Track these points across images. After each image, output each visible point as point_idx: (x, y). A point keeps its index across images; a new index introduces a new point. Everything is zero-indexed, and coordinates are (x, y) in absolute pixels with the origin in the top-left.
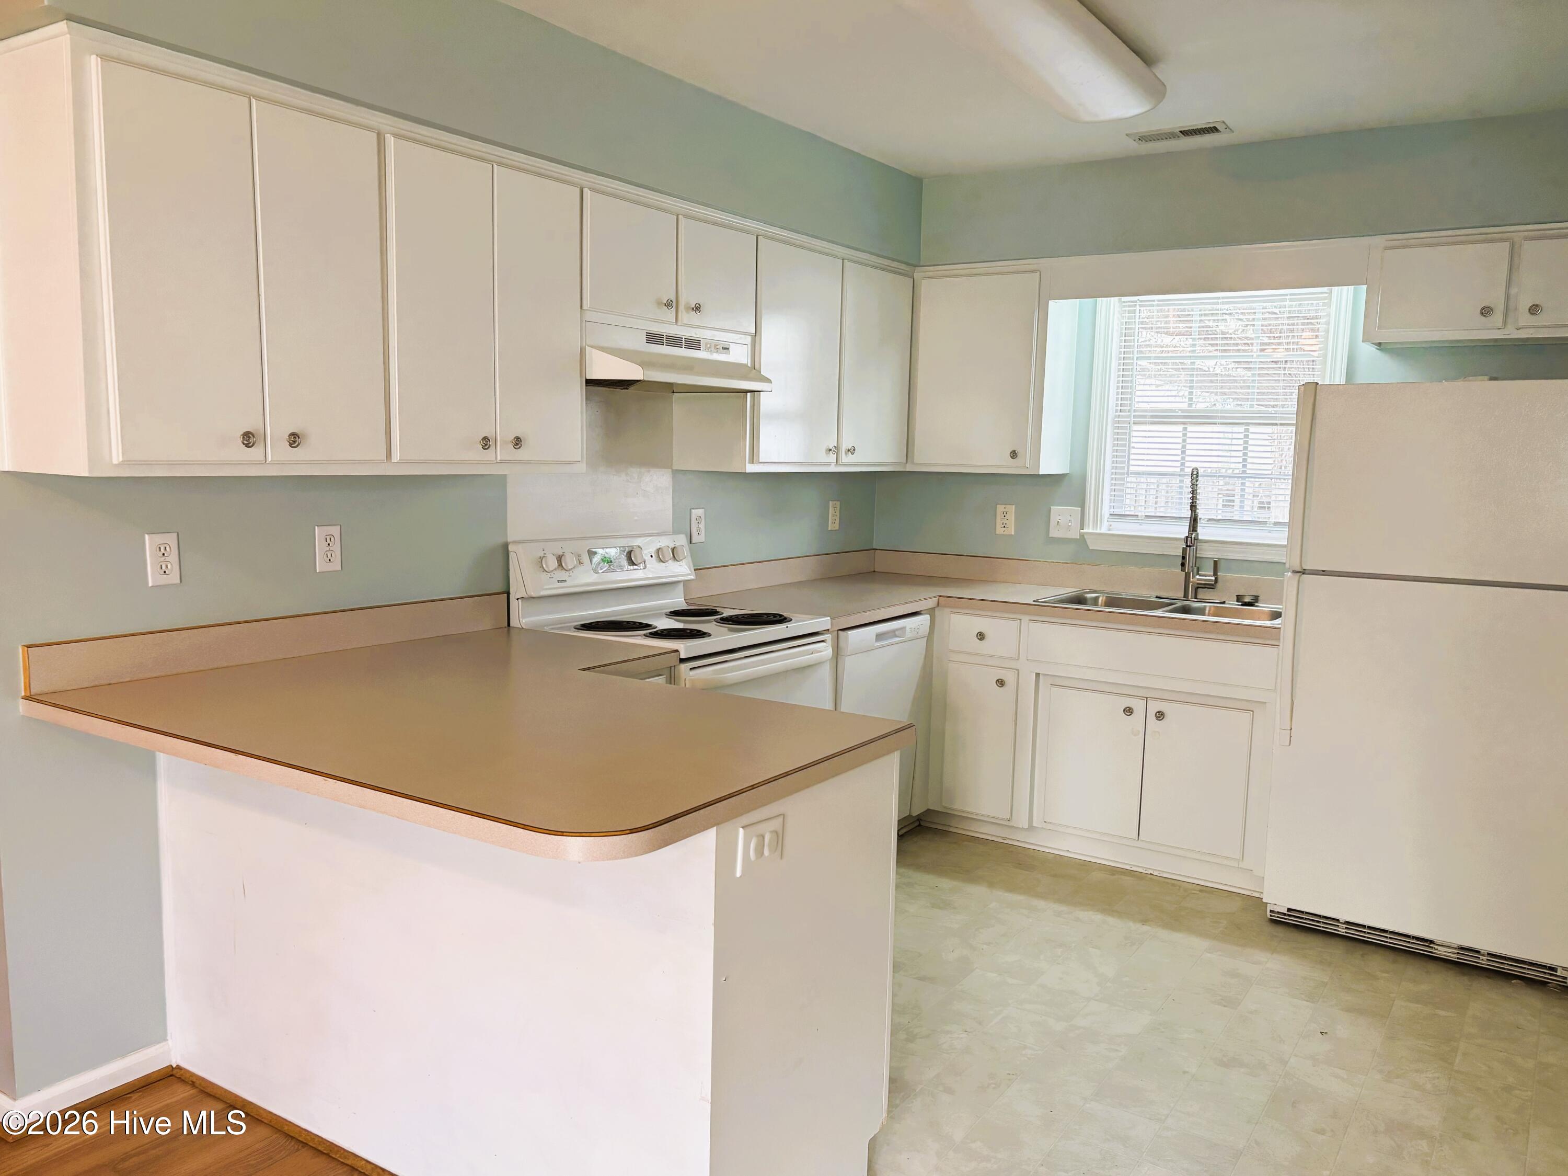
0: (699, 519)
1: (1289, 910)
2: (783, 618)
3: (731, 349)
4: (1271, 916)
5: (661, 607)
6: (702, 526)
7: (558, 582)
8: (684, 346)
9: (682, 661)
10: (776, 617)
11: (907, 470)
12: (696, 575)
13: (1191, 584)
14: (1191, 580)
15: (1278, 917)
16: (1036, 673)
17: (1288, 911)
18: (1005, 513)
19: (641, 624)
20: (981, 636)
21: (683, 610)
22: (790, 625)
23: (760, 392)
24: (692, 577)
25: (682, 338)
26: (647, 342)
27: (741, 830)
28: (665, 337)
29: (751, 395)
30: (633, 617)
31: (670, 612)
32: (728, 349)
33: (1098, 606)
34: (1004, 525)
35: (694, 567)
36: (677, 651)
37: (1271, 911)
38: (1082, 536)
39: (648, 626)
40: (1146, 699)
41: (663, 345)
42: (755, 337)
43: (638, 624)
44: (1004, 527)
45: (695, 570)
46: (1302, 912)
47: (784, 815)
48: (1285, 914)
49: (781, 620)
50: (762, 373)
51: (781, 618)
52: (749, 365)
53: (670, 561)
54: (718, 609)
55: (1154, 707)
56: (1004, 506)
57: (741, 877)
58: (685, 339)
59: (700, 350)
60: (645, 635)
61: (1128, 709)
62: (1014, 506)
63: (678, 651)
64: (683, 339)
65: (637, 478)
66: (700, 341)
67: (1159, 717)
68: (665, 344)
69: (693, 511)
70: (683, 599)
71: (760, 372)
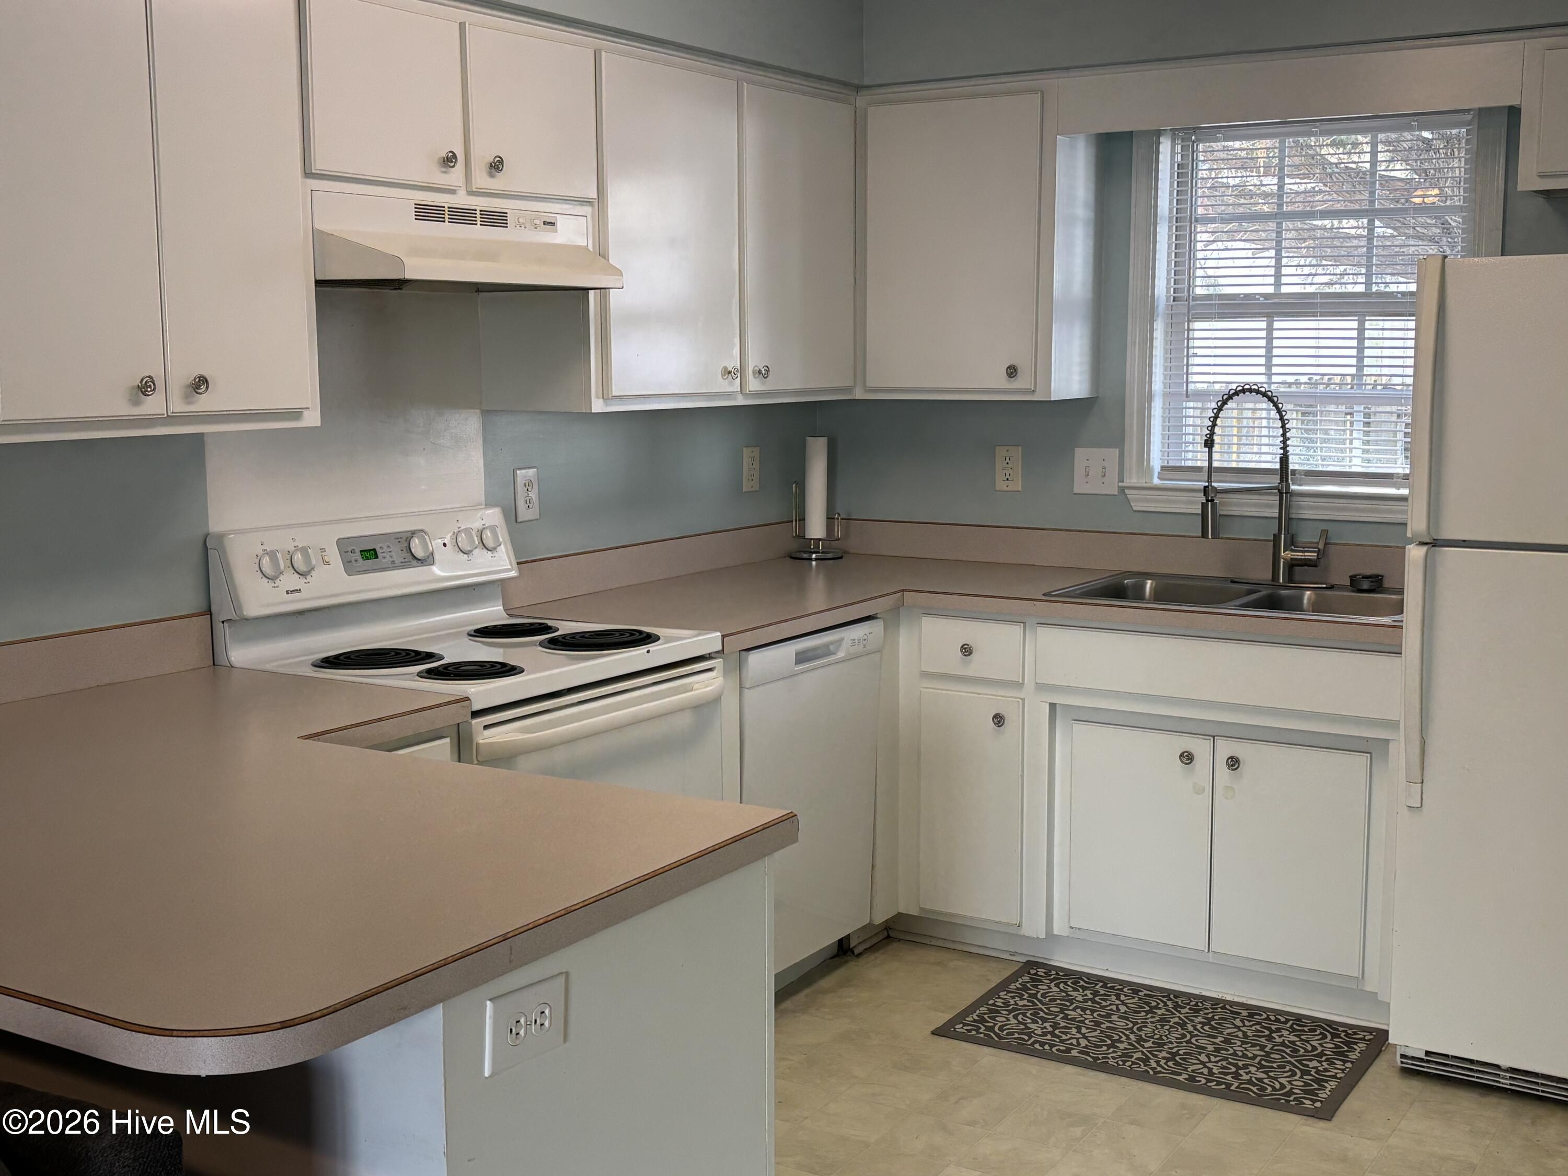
0: (528, 484)
1: (1428, 1053)
2: (644, 635)
3: (559, 224)
4: (1402, 1063)
5: (458, 624)
6: (533, 495)
7: (288, 593)
8: (479, 223)
9: (476, 714)
10: (634, 634)
11: (856, 398)
12: (520, 570)
13: (1282, 560)
14: (1283, 554)
15: (1413, 1064)
16: (1050, 704)
17: (1426, 1056)
18: (1008, 459)
19: (417, 653)
20: (967, 650)
21: (495, 626)
22: (653, 647)
23: (609, 288)
24: (513, 574)
25: (476, 210)
26: (416, 219)
27: (488, 1003)
28: (447, 209)
29: (595, 294)
30: (409, 641)
31: (477, 631)
32: (553, 224)
33: (1144, 600)
34: (1008, 476)
35: (516, 559)
36: (467, 699)
37: (1403, 1056)
38: (1122, 490)
39: (429, 656)
40: (1212, 739)
41: (444, 221)
42: (599, 203)
43: (413, 654)
44: (1008, 479)
45: (518, 563)
46: (1447, 1056)
47: (567, 974)
48: (1421, 1060)
49: (642, 638)
50: (611, 262)
51: (642, 636)
52: (590, 247)
53: (476, 552)
54: (550, 623)
55: (1226, 749)
56: (1007, 448)
57: (490, 1076)
58: (481, 211)
59: (507, 227)
60: (420, 675)
61: (1186, 754)
62: (1020, 447)
63: (469, 700)
64: (478, 212)
65: (422, 425)
66: (507, 213)
67: (1233, 765)
68: (447, 220)
69: (518, 472)
70: (501, 608)
71: (608, 260)
